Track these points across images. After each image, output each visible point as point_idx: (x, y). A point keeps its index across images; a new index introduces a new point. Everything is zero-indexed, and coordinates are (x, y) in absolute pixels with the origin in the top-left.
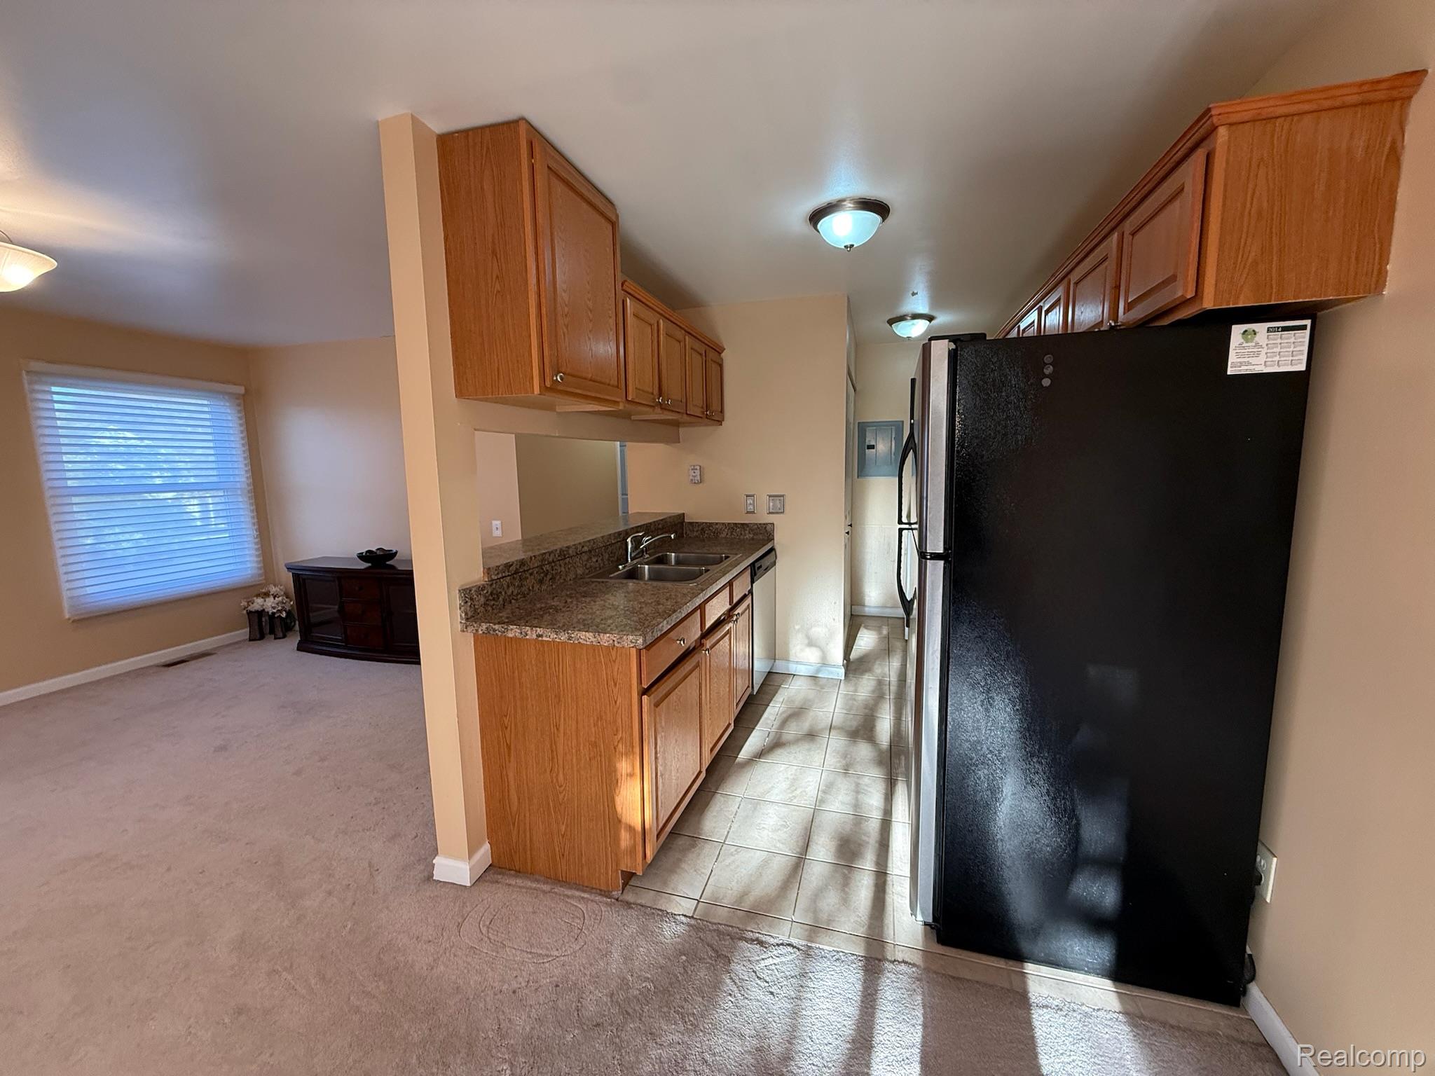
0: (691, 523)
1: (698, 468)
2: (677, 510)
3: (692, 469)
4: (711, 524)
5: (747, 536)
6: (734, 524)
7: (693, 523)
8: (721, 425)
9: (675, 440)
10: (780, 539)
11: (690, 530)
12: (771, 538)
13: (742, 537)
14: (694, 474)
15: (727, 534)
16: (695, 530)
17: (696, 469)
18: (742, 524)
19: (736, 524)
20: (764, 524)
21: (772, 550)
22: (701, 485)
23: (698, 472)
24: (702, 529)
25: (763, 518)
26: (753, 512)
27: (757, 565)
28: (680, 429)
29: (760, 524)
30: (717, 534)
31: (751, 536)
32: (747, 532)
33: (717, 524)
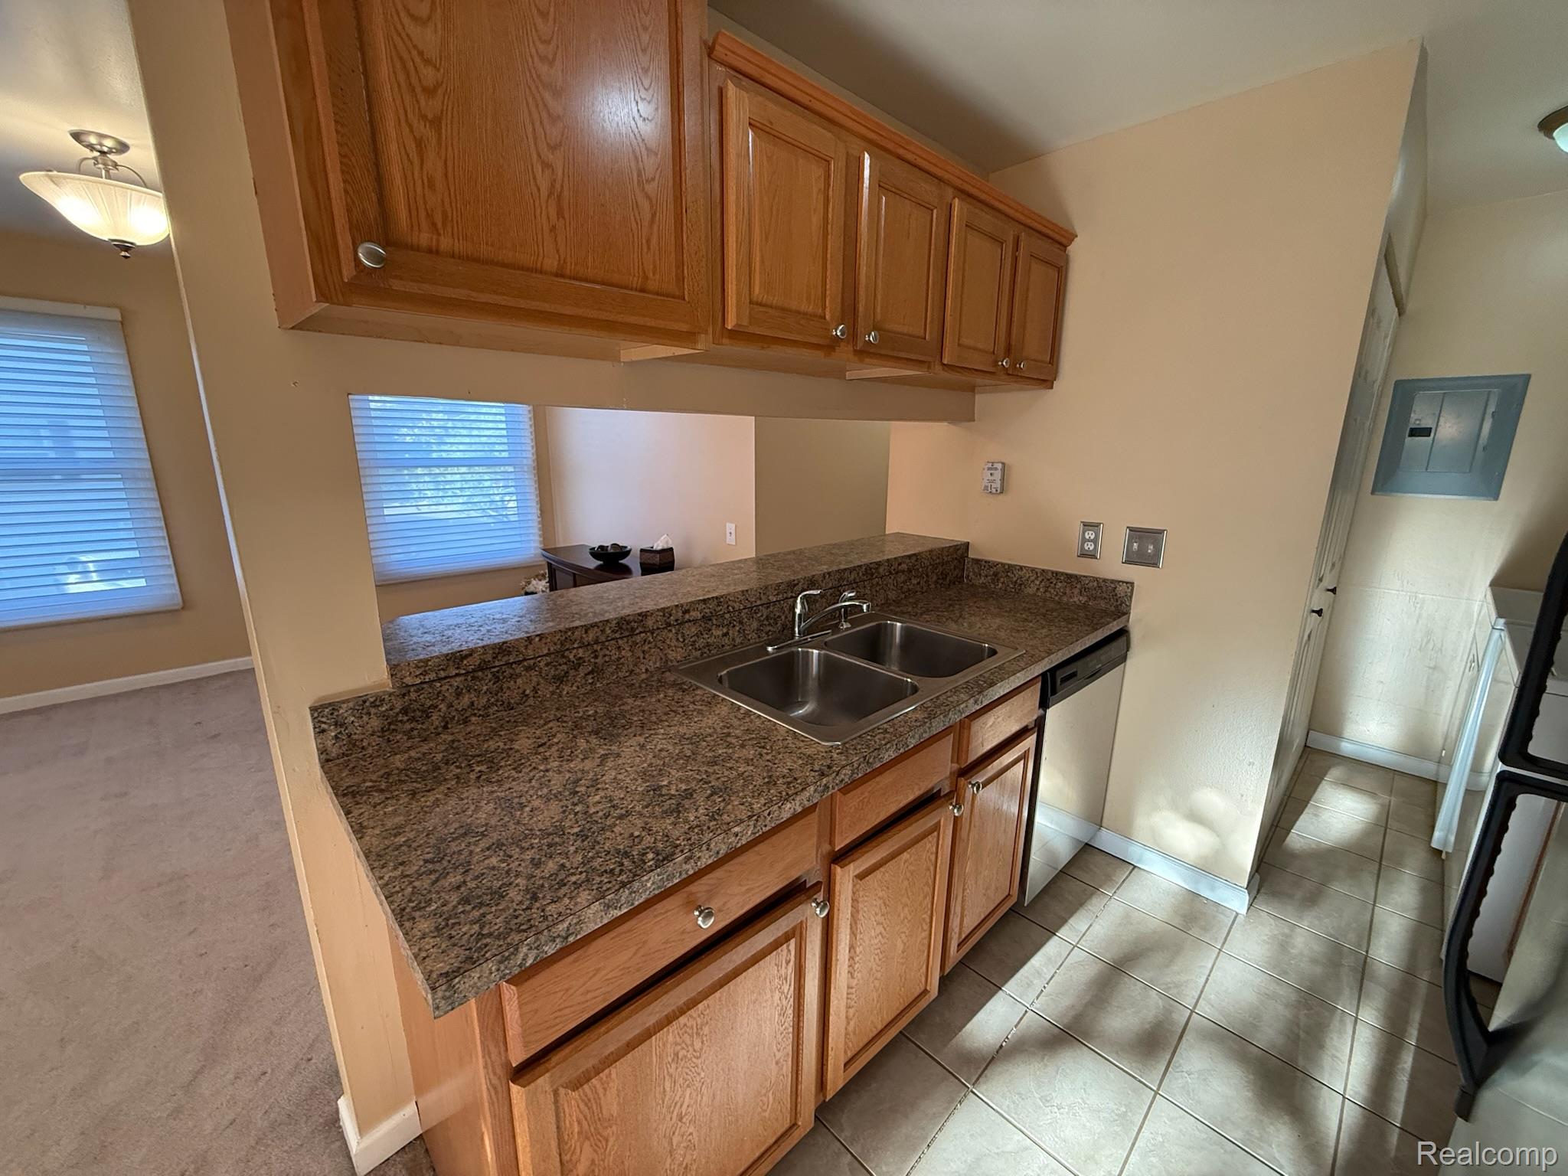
0: (977, 561)
1: (999, 466)
2: (960, 538)
3: (989, 469)
4: (1009, 568)
5: (1076, 599)
6: (1053, 572)
7: (982, 561)
8: (1052, 388)
9: (964, 416)
10: (1140, 616)
11: (974, 573)
12: (1121, 609)
13: (1065, 599)
14: (991, 478)
15: (1038, 589)
16: (983, 573)
17: (996, 469)
18: (1069, 576)
19: (1056, 574)
20: (1113, 581)
21: (1123, 633)
22: (1001, 497)
23: (998, 475)
24: (996, 574)
25: (1111, 565)
26: (1094, 557)
27: (1061, 675)
28: (977, 396)
29: (1105, 580)
30: (1020, 585)
31: (1083, 599)
32: (1076, 591)
33: (1021, 568)
